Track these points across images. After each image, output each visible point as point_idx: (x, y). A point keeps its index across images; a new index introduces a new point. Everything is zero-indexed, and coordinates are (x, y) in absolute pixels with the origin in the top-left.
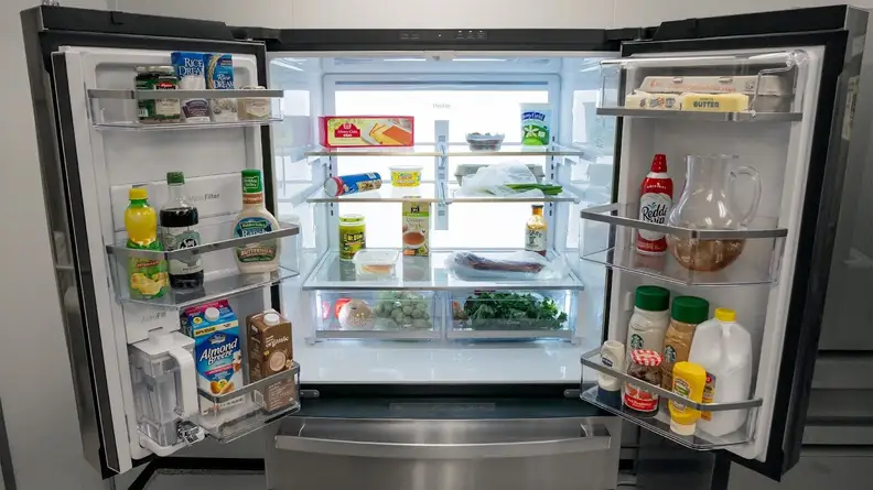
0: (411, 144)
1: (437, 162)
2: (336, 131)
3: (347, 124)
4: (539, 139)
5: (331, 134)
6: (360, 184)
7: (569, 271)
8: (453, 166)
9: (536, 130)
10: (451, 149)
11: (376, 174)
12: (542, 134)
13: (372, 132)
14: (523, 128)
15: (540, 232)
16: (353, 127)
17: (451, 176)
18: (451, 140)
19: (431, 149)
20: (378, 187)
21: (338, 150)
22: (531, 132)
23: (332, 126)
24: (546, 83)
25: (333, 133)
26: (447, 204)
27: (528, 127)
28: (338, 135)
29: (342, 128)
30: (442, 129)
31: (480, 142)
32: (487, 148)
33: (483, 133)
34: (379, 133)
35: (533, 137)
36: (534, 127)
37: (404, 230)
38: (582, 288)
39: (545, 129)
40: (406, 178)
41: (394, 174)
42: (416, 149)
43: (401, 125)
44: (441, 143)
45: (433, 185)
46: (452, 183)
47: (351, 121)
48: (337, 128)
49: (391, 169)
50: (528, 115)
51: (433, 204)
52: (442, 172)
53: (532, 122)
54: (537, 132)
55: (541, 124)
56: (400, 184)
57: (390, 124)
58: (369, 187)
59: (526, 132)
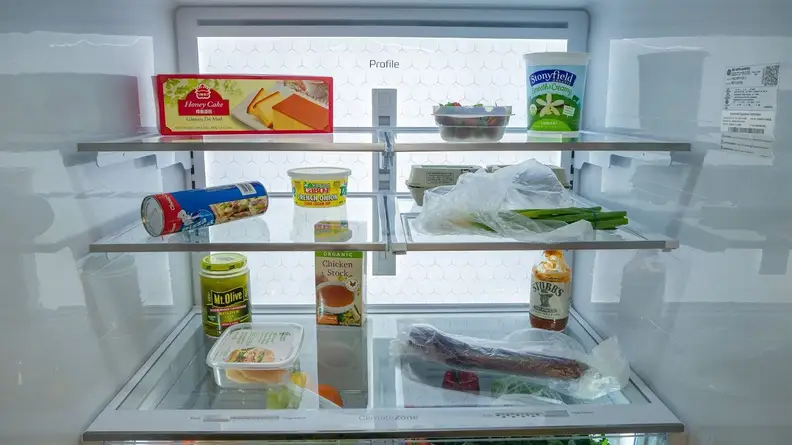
0: (329, 128)
1: (375, 161)
2: (181, 103)
3: (203, 90)
4: (562, 118)
5: (172, 110)
6: (219, 208)
7: (630, 374)
8: (405, 167)
9: (560, 102)
10: (400, 139)
11: (258, 186)
12: (569, 111)
13: (252, 106)
14: (533, 101)
15: (561, 285)
16: (215, 96)
17: (401, 186)
18: (401, 122)
19: (367, 139)
20: (262, 210)
21: (206, 139)
22: (549, 107)
23: (173, 95)
24: (563, 25)
25: (176, 108)
26: (395, 253)
27: (543, 97)
28: (184, 110)
29: (192, 96)
30: (384, 103)
31: (464, 122)
32: (478, 133)
33: (467, 103)
34: (266, 109)
35: (551, 116)
36: (555, 97)
37: (319, 280)
38: (678, 428)
39: (573, 102)
40: (317, 191)
41: (296, 184)
42: (338, 138)
43: (308, 95)
44: (383, 129)
45: (370, 201)
46: (402, 196)
47: (210, 85)
48: (182, 96)
49: (291, 174)
50: (541, 76)
51: (370, 254)
52: (384, 177)
53: (551, 88)
54: (561, 106)
55: (568, 91)
56: (308, 203)
57: (287, 92)
58: (240, 213)
59: (540, 108)
